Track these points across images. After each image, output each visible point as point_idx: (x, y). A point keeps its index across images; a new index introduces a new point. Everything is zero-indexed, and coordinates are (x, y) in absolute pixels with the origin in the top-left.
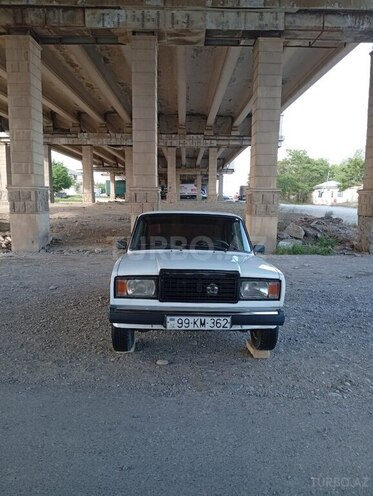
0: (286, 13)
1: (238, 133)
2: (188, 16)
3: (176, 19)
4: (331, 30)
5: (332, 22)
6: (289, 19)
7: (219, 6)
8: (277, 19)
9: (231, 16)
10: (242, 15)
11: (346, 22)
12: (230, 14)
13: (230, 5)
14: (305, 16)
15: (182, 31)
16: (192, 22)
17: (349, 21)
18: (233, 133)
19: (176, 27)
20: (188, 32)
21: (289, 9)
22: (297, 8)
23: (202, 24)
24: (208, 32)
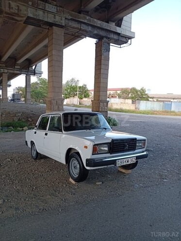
0: (65, 18)
1: (19, 67)
2: (18, 6)
3: (12, 6)
4: (83, 30)
5: (84, 27)
6: (67, 21)
7: (35, 6)
8: (61, 20)
9: (41, 13)
10: (46, 14)
11: (89, 29)
12: (39, 11)
13: (41, 7)
14: (73, 22)
15: (15, 13)
16: (21, 10)
17: (90, 29)
18: (16, 67)
19: (11, 10)
20: (18, 15)
21: (67, 17)
22: (70, 17)
23: (25, 13)
24: (28, 18)
